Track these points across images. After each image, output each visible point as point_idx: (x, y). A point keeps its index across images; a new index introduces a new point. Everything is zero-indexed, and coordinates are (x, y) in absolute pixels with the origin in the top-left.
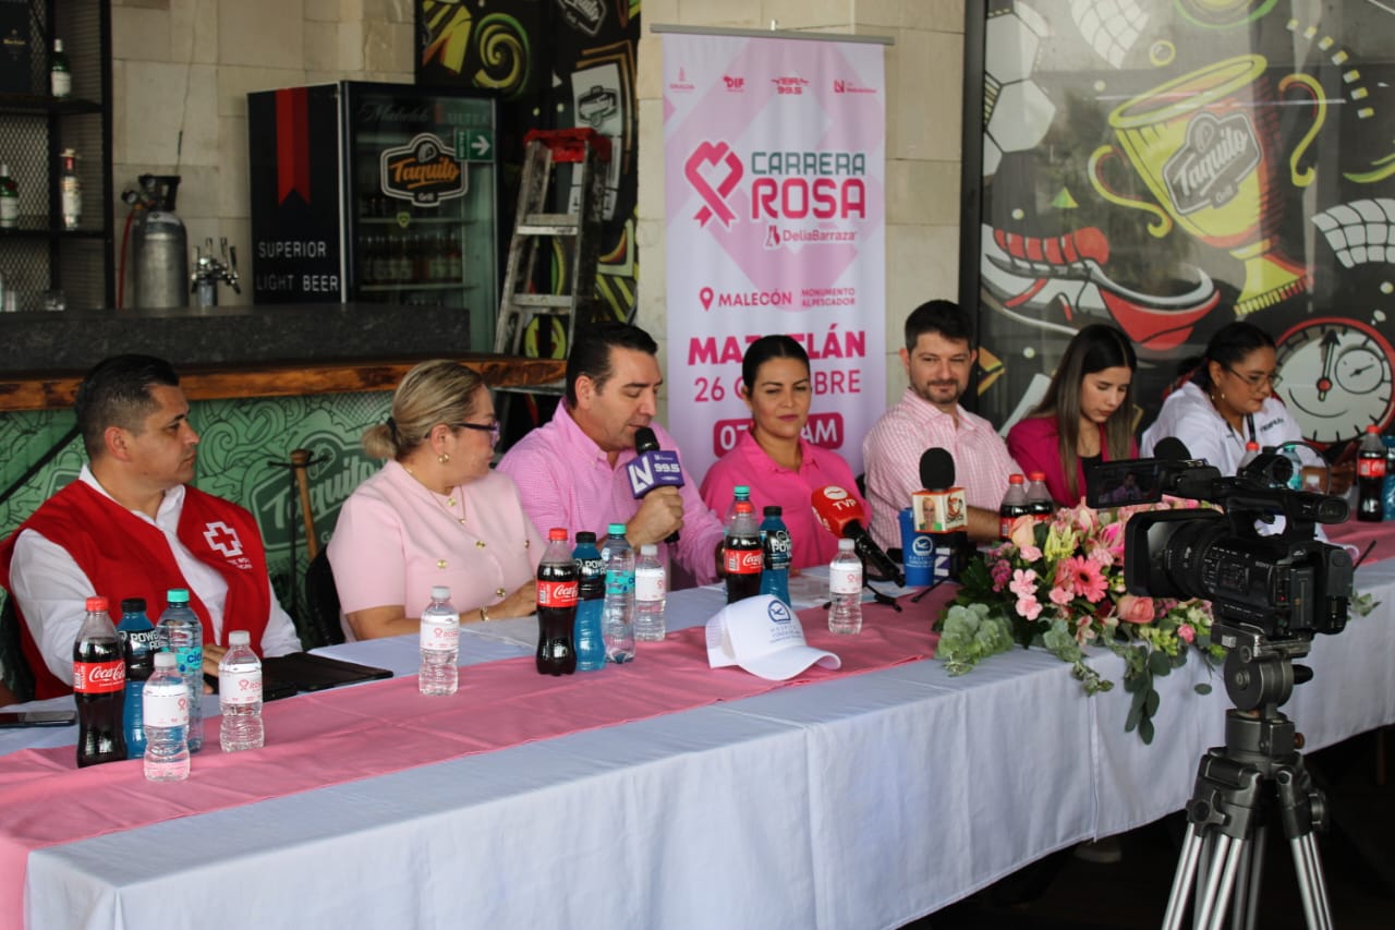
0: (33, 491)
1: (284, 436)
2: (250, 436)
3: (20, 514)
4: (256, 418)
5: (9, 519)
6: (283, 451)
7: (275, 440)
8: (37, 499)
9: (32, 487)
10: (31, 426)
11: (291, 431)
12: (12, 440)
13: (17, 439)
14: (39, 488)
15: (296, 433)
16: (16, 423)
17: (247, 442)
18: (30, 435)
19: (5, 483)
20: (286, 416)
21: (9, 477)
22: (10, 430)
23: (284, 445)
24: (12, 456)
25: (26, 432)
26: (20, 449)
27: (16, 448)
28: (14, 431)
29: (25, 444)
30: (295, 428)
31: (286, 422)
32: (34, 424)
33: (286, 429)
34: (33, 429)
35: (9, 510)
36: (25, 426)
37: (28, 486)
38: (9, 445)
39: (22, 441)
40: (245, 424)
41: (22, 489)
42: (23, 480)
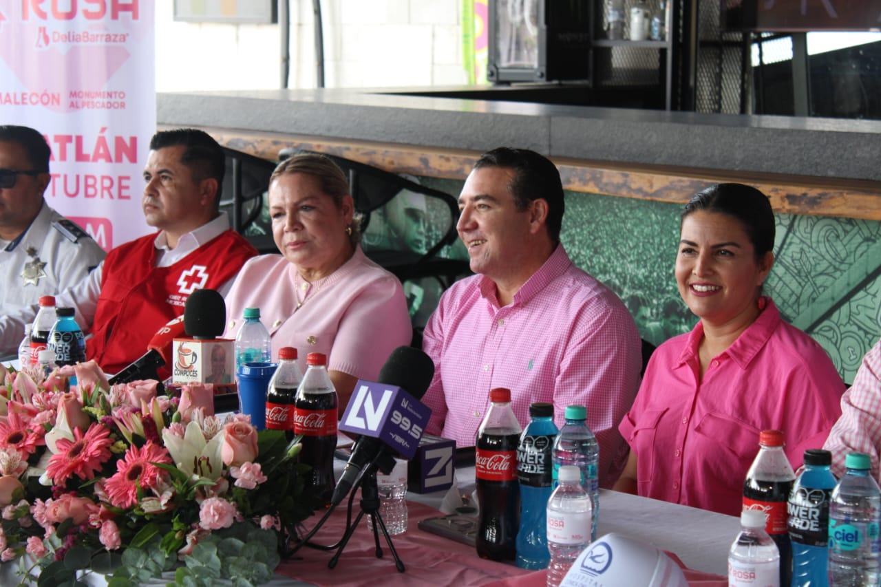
0: (870, 297)
3: (858, 317)
5: (850, 319)
8: (873, 306)
9: (868, 294)
10: (872, 235)
12: (856, 245)
13: (860, 245)
14: (874, 296)
16: (860, 229)
18: (870, 243)
19: (848, 284)
21: (852, 281)
22: (855, 235)
24: (855, 261)
25: (867, 239)
26: (861, 255)
27: (858, 253)
28: (858, 236)
29: (865, 251)
32: (874, 233)
34: (873, 238)
35: (850, 312)
36: (867, 233)
37: (866, 291)
38: (853, 249)
39: (863, 247)
41: (861, 294)
42: (862, 286)
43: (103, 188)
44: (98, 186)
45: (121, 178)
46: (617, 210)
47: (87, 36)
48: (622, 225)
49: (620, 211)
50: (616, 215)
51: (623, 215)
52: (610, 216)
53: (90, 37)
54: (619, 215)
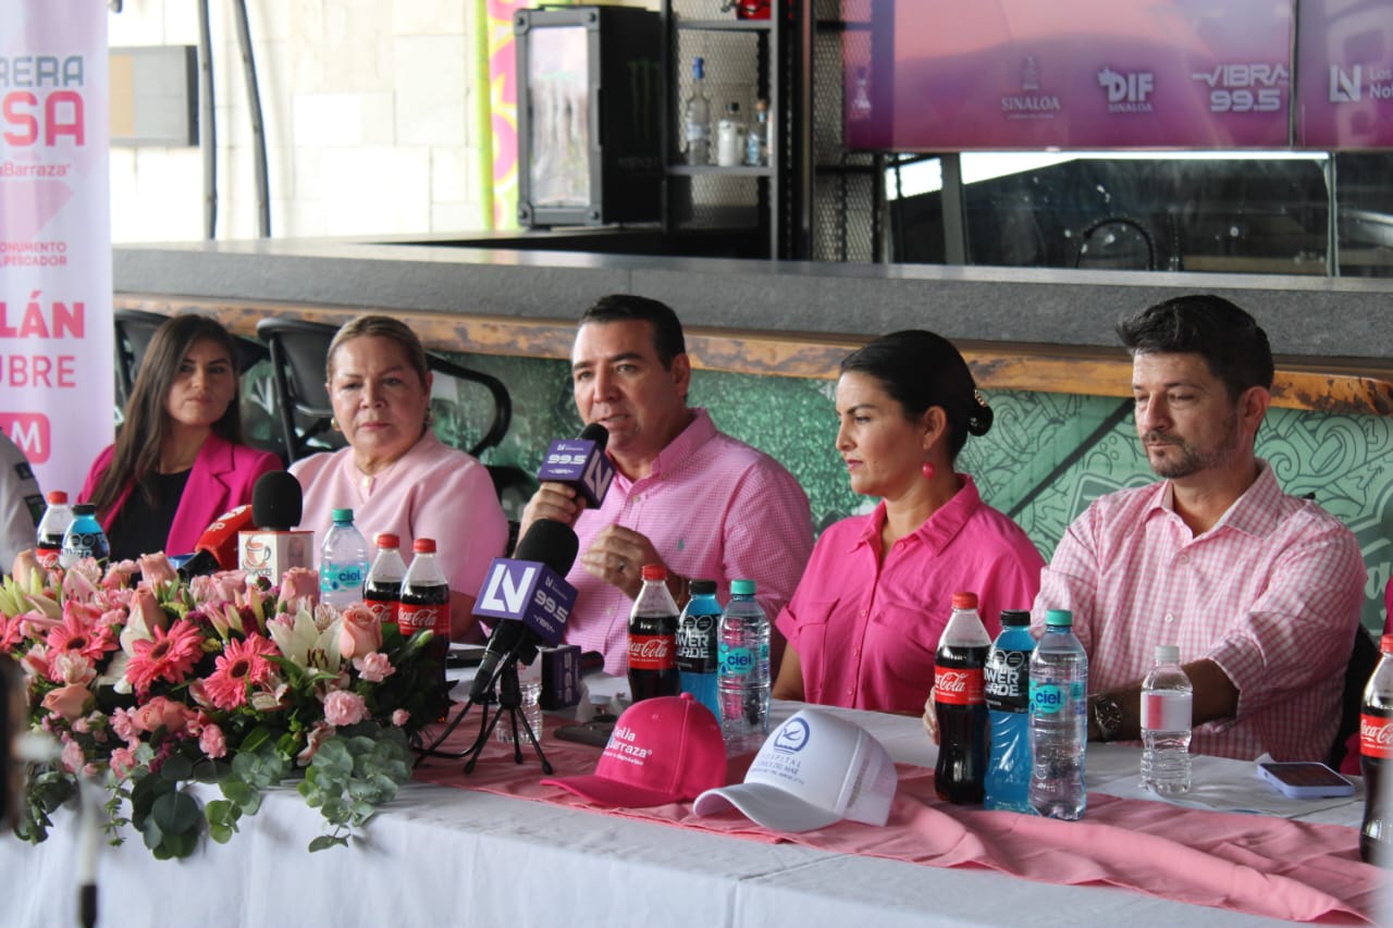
0: (1059, 495)
1: (1363, 471)
2: (1316, 466)
3: (1044, 522)
4: (1325, 440)
5: (1034, 526)
6: (1361, 493)
7: (1350, 475)
8: (1063, 507)
9: (1057, 491)
10: (1060, 415)
11: (1374, 465)
12: (1040, 429)
13: (1043, 429)
14: (1065, 493)
15: (1380, 469)
16: (1045, 408)
17: (1313, 473)
18: (1057, 426)
19: (1031, 480)
20: (1367, 443)
21: (1035, 476)
22: (1039, 415)
23: (1362, 485)
24: (1039, 449)
25: (1053, 421)
26: (1047, 441)
27: (1043, 439)
28: (1041, 417)
29: (1052, 437)
30: (1379, 462)
31: (1367, 451)
32: (1062, 413)
33: (1365, 463)
34: (1061, 418)
35: (1034, 516)
36: (1052, 413)
37: (1054, 487)
38: (1036, 435)
39: (1049, 432)
40: (1310, 447)
41: (1048, 491)
42: (1048, 481)
43: (36, 373)
44: (29, 371)
45: (62, 359)
46: (724, 393)
47: (12, 170)
48: (731, 412)
49: (728, 393)
50: (722, 399)
51: (732, 399)
52: (715, 401)
53: (15, 169)
54: (726, 398)
